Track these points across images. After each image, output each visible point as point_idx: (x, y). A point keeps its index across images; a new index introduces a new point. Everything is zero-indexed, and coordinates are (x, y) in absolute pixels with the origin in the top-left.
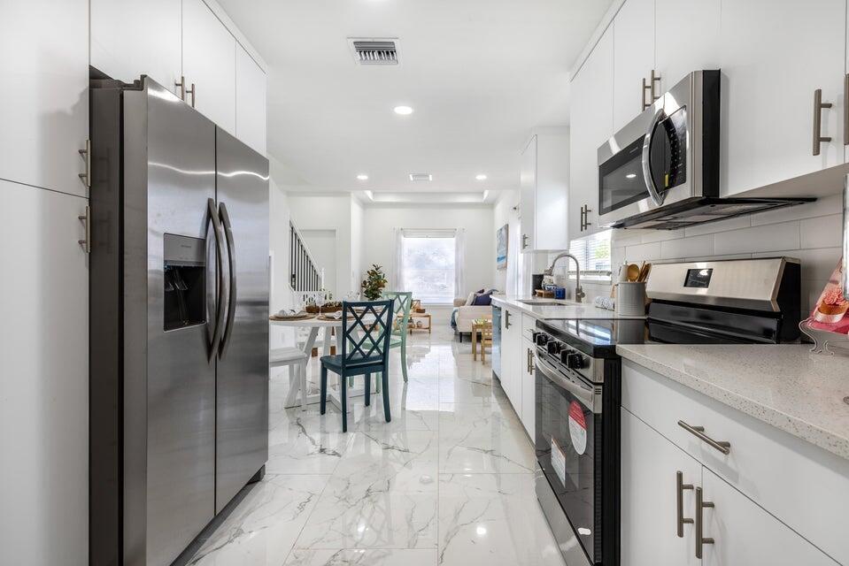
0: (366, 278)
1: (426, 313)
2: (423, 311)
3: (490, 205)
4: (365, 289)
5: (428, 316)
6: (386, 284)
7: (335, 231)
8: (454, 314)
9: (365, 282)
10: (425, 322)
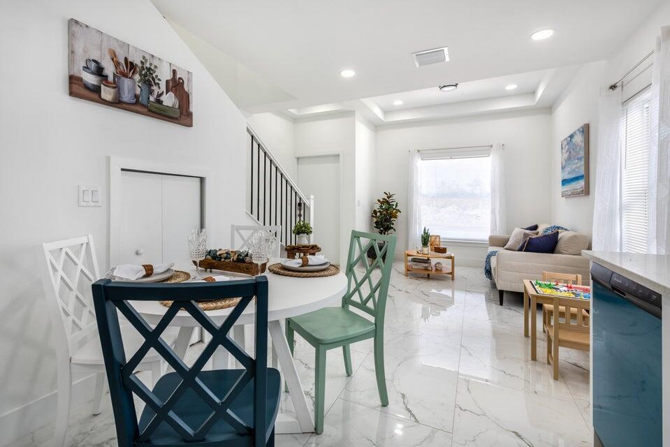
0: (377, 207)
1: (448, 253)
2: (444, 251)
3: (548, 109)
4: (375, 220)
5: (450, 258)
6: (398, 214)
7: (338, 156)
8: (489, 257)
9: (375, 212)
10: (446, 265)
